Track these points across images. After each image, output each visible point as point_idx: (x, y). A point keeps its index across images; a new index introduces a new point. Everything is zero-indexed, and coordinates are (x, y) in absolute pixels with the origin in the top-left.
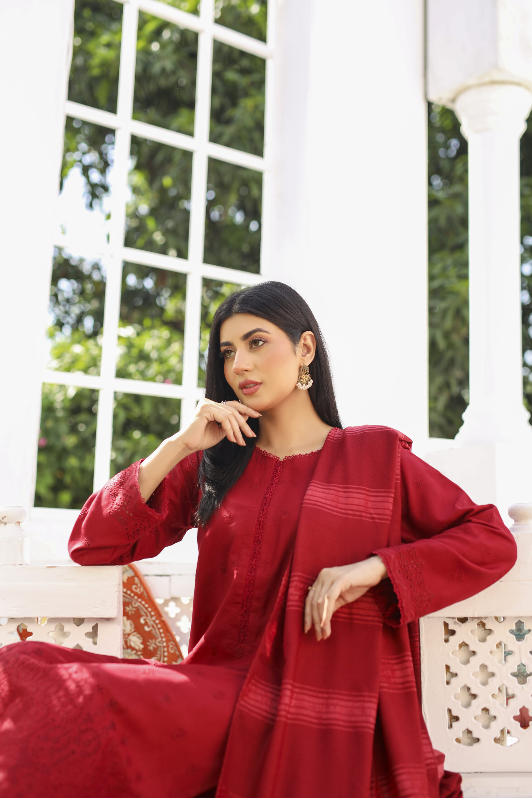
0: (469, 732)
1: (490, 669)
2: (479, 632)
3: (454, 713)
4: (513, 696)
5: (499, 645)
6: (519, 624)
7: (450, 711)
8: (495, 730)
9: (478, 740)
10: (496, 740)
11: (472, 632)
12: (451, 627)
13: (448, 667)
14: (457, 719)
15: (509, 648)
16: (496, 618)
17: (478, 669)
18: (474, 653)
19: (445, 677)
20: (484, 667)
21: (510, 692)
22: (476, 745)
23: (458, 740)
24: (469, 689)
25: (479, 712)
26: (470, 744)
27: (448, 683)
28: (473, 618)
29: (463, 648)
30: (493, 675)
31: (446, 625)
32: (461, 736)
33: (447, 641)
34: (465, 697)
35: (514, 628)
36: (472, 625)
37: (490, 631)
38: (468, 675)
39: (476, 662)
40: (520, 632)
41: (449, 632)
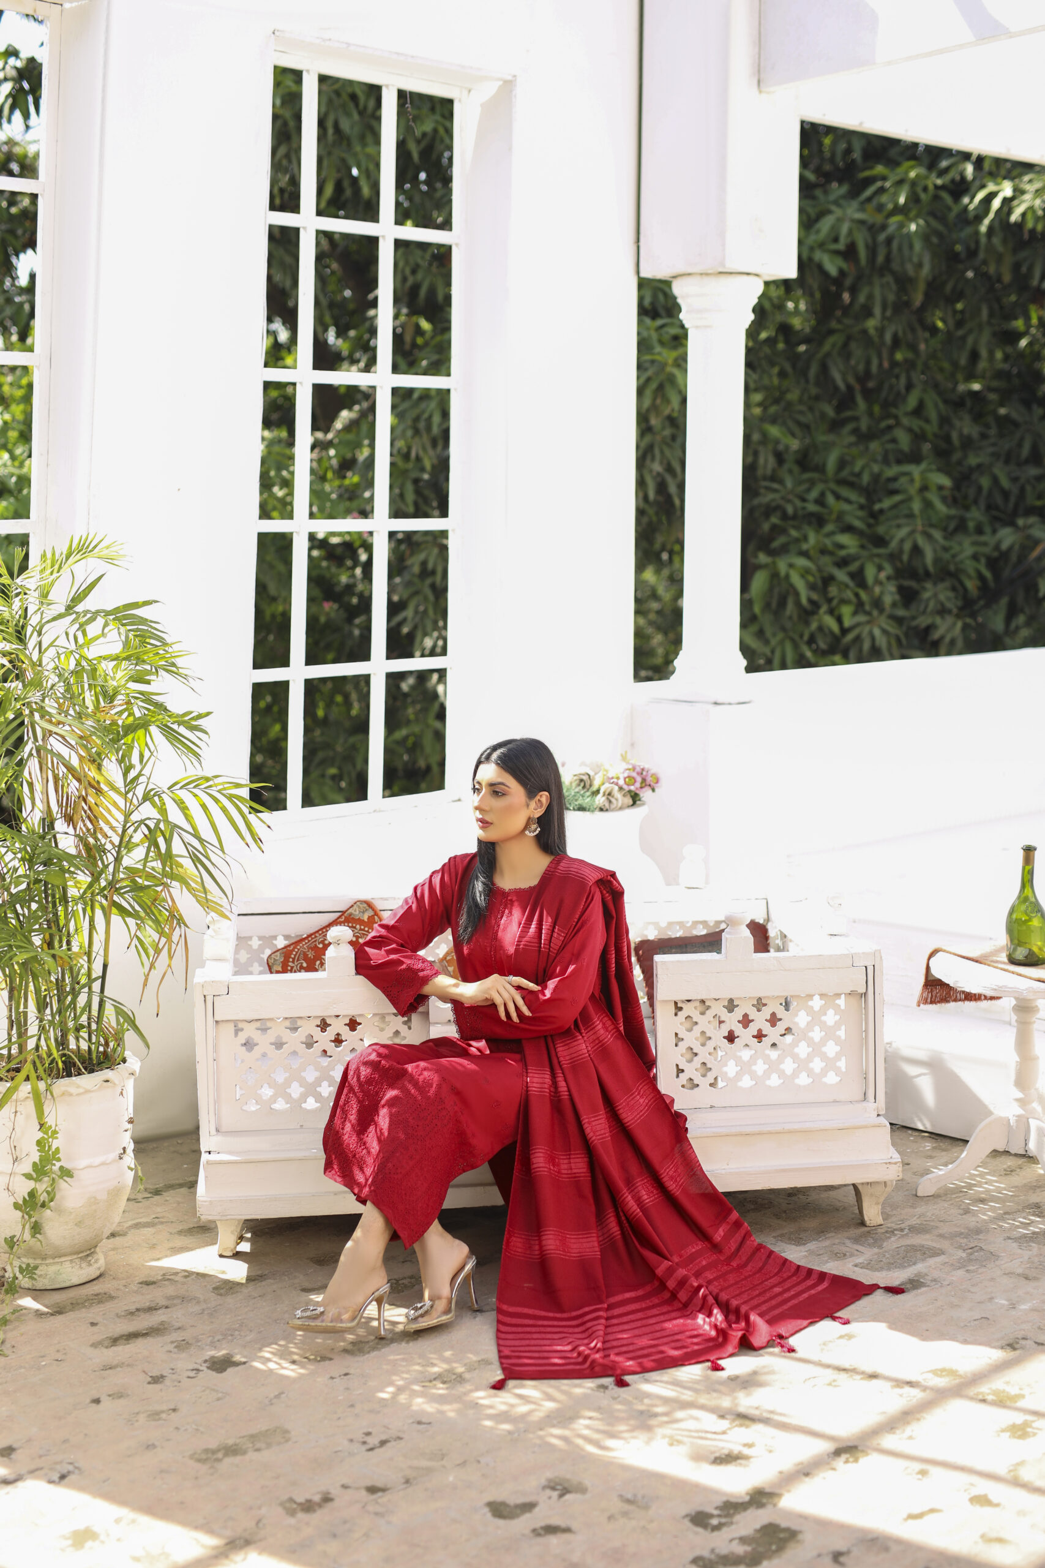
0: (691, 1080)
1: (708, 1035)
2: (701, 1008)
3: (680, 1067)
5: (715, 1016)
6: (731, 1001)
7: (677, 1065)
8: (710, 1078)
9: (697, 1085)
10: (711, 1085)
11: (695, 1008)
12: (679, 1005)
13: (676, 1034)
14: (683, 1071)
16: (714, 998)
17: (699, 1035)
18: (696, 1023)
19: (674, 1040)
20: (703, 1033)
22: (696, 1089)
23: (683, 1086)
24: (692, 1049)
25: (699, 1066)
26: (692, 1088)
27: (676, 1045)
28: (696, 999)
29: (689, 1019)
30: (709, 1038)
31: (676, 1003)
32: (685, 1083)
33: (676, 1014)
34: (689, 1056)
35: (726, 1003)
36: (696, 1004)
37: (708, 1008)
38: (691, 1039)
39: (697, 1030)
40: (731, 1006)
41: (678, 1009)
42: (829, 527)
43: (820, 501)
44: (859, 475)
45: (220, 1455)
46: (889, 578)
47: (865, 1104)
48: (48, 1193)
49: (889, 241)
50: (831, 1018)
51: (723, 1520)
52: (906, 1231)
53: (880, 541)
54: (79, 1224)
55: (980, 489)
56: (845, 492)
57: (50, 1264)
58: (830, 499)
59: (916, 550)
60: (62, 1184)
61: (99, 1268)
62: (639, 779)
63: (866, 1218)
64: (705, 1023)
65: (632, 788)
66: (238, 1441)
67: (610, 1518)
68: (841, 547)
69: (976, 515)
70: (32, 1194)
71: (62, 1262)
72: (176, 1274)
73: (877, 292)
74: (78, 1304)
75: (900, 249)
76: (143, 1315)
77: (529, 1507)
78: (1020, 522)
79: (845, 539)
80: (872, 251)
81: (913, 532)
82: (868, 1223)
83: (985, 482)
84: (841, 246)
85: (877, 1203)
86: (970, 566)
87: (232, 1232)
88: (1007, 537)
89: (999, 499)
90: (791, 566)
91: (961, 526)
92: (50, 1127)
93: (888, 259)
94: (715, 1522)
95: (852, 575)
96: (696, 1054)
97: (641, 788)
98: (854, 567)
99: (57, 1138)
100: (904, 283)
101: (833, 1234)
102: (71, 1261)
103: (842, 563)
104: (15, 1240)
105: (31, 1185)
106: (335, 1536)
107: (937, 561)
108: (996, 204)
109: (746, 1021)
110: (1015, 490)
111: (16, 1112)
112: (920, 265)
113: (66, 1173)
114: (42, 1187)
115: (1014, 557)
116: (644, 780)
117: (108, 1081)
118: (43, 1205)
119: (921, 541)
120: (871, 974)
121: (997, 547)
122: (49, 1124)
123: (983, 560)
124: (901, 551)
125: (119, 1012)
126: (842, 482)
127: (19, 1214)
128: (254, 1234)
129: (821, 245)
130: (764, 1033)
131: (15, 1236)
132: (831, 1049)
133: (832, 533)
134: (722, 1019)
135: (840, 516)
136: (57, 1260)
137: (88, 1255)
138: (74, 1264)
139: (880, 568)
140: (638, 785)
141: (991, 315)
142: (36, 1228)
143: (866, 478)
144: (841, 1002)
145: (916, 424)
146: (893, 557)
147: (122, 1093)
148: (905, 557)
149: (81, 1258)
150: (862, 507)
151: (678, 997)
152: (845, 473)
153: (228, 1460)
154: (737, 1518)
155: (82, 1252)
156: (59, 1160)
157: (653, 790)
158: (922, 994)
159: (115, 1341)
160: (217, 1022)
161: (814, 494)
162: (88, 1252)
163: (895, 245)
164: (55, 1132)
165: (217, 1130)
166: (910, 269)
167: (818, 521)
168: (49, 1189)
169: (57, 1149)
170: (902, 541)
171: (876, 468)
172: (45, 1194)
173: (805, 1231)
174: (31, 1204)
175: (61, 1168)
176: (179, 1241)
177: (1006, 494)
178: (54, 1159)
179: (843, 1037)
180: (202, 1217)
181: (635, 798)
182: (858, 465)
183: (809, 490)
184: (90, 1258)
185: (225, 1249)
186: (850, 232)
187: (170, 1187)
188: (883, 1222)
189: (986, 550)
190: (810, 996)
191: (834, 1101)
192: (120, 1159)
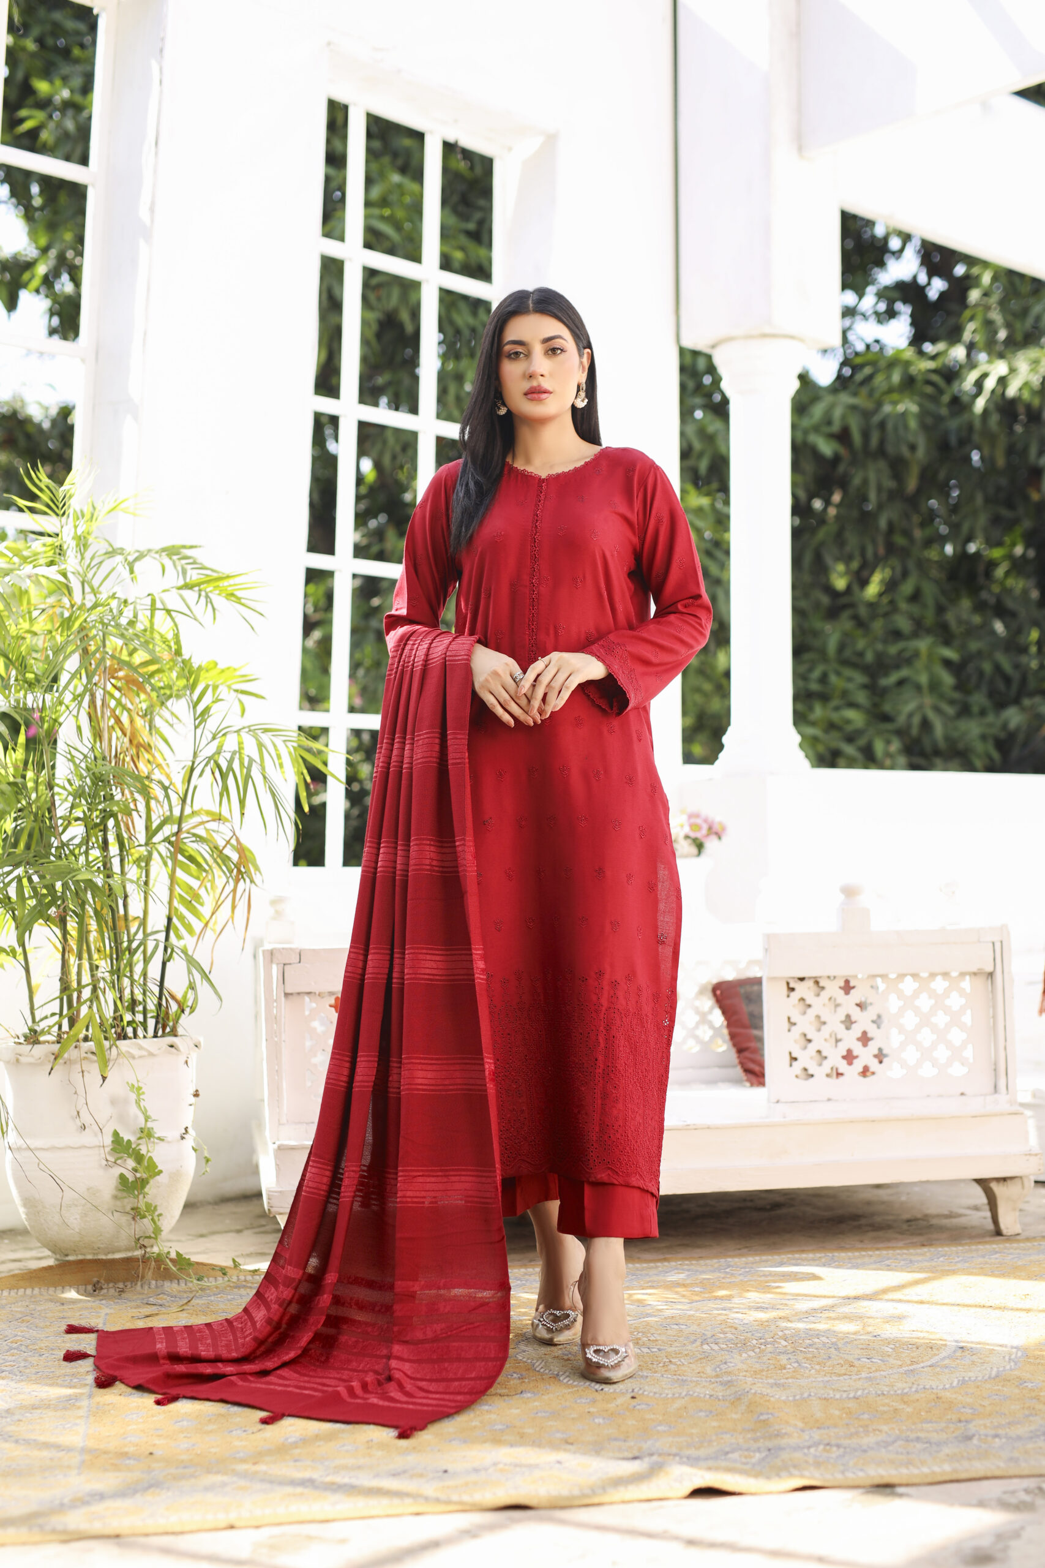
0: (805, 1070)
1: (823, 1019)
2: (815, 987)
3: (794, 1055)
4: (840, 1040)
5: (830, 999)
6: (847, 982)
7: (790, 1053)
8: (827, 1066)
9: (812, 1076)
10: (827, 1075)
11: (809, 988)
12: (792, 985)
13: (789, 1018)
14: (795, 1059)
15: (838, 1001)
16: (829, 977)
17: (813, 1019)
18: (809, 1006)
19: (786, 1025)
20: (818, 1017)
21: (839, 1037)
22: (811, 1080)
23: (797, 1076)
24: (805, 1035)
25: (814, 1054)
26: (806, 1079)
27: (789, 1031)
28: (810, 978)
29: (802, 1002)
30: (824, 1023)
31: (788, 984)
32: (799, 1072)
33: (788, 996)
34: (803, 1041)
35: (842, 984)
36: (809, 984)
37: (823, 988)
38: (805, 1023)
39: (812, 1013)
40: (847, 988)
41: (790, 990)
42: (835, 702)
43: (824, 679)
44: (861, 654)
46: (899, 753)
47: (996, 1096)
49: (882, 425)
50: (955, 1001)
53: (886, 718)
55: (981, 674)
56: (848, 672)
58: (833, 679)
59: (926, 724)
62: (705, 827)
63: (1003, 1226)
64: (819, 1005)
65: (698, 835)
68: (848, 722)
69: (979, 699)
73: (872, 476)
75: (896, 429)
78: (1027, 702)
79: (851, 714)
80: (866, 435)
81: (920, 707)
82: (1004, 1230)
83: (987, 667)
84: (836, 428)
85: (1014, 1209)
86: (979, 747)
88: (1014, 717)
89: (1001, 685)
91: (965, 711)
93: (882, 442)
95: (860, 751)
96: (809, 1041)
97: (708, 835)
98: (862, 742)
100: (898, 467)
101: (968, 1241)
103: (850, 739)
107: (947, 738)
108: (990, 384)
109: (863, 1005)
110: (1016, 676)
112: (913, 448)
115: (1021, 738)
116: (710, 828)
117: (172, 1046)
119: (931, 715)
120: (999, 949)
121: (1005, 726)
123: (991, 741)
124: (909, 726)
126: (846, 663)
129: (816, 429)
132: (957, 1036)
133: (837, 709)
135: (845, 693)
139: (888, 742)
140: (704, 831)
141: (987, 500)
143: (869, 657)
144: (966, 984)
145: (915, 609)
146: (900, 733)
147: (186, 1062)
148: (915, 731)
150: (865, 687)
151: (792, 973)
152: (848, 653)
157: (720, 838)
158: (1042, 1001)
160: (287, 995)
161: (816, 674)
163: (890, 426)
166: (905, 451)
167: (824, 698)
170: (910, 715)
171: (879, 647)
177: (1007, 679)
179: (969, 1024)
180: (272, 1211)
181: (700, 846)
182: (861, 644)
183: (811, 670)
186: (844, 417)
188: (1020, 1231)
189: (994, 731)
190: (933, 975)
191: (962, 1094)
192: (183, 1138)
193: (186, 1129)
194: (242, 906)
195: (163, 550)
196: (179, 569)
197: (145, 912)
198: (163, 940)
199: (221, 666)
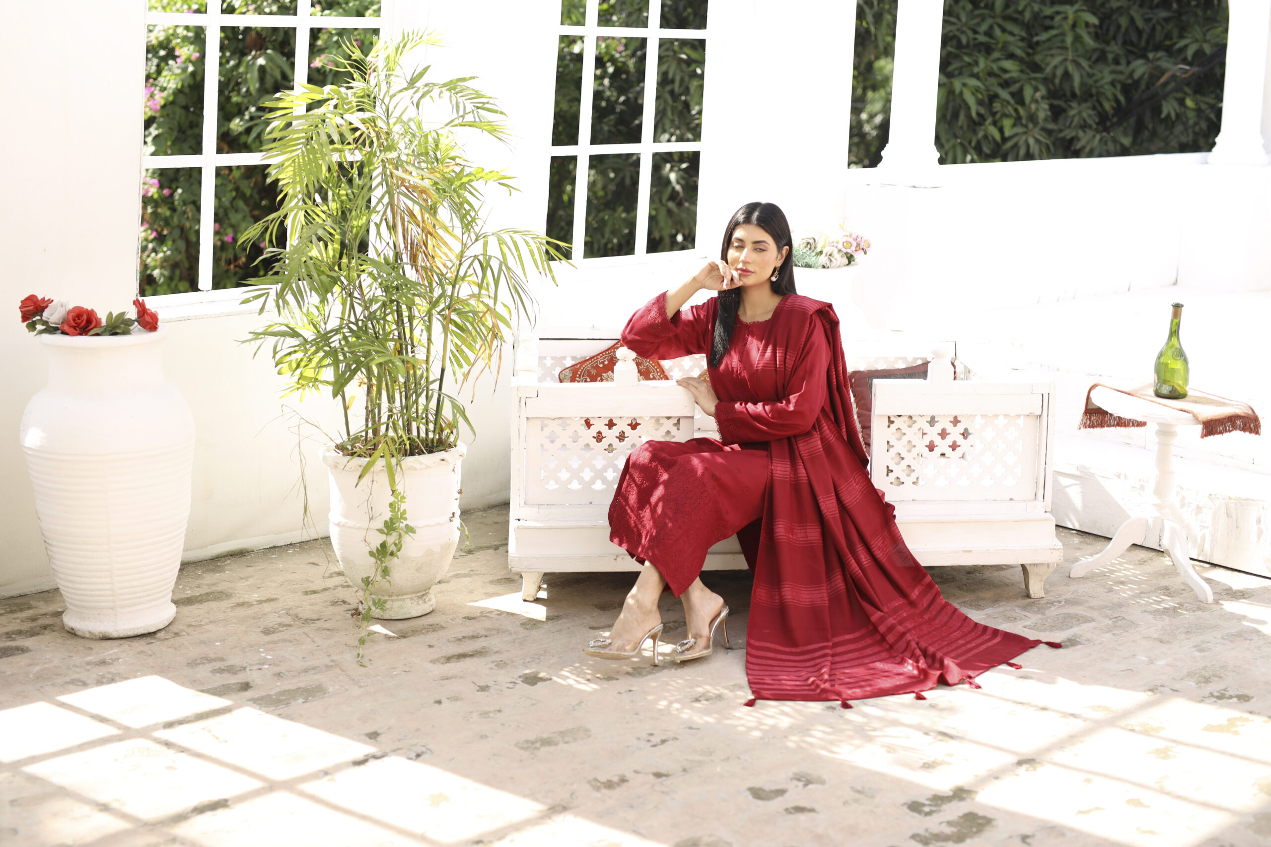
0: (898, 479)
1: (913, 443)
2: (909, 422)
3: (890, 468)
5: (919, 429)
6: (933, 418)
7: (888, 467)
8: (913, 477)
9: (903, 483)
10: (914, 483)
11: (904, 422)
12: (892, 419)
13: (888, 442)
14: (892, 471)
16: (919, 415)
17: (906, 443)
18: (904, 434)
19: (886, 447)
20: (909, 442)
21: (924, 456)
22: (902, 486)
23: (891, 483)
24: (899, 454)
25: (905, 467)
26: (898, 485)
27: (888, 451)
28: (906, 414)
29: (899, 431)
30: (914, 446)
31: (889, 418)
32: (893, 480)
33: (889, 427)
34: (898, 459)
35: (929, 419)
36: (905, 418)
37: (914, 422)
38: (899, 447)
39: (905, 439)
40: (932, 421)
41: (891, 422)
42: (996, 55)
43: (989, 34)
44: (1021, 13)
45: (538, 745)
46: (1043, 98)
47: (1035, 502)
48: (395, 544)
50: (1011, 434)
51: (933, 808)
52: (1063, 603)
53: (1036, 68)
54: (418, 570)
55: (1118, 27)
56: (1009, 26)
57: (395, 600)
58: (997, 32)
59: (1067, 75)
60: (407, 539)
61: (432, 605)
62: (854, 244)
63: (1031, 592)
64: (912, 434)
65: (849, 251)
66: (550, 736)
67: (845, 803)
68: (1005, 71)
69: (1114, 48)
70: (383, 545)
71: (404, 599)
72: (491, 612)
74: (417, 631)
76: (468, 641)
77: (781, 792)
78: (1151, 55)
79: (1008, 64)
81: (1066, 60)
82: (1032, 595)
83: (1124, 22)
85: (1041, 581)
86: (1109, 91)
87: (534, 583)
88: (1140, 68)
89: (1134, 37)
90: (964, 85)
91: (1102, 58)
92: (400, 493)
94: (927, 809)
95: (1013, 95)
96: (903, 459)
97: (856, 251)
98: (1015, 88)
99: (405, 502)
101: (1005, 603)
102: (411, 599)
103: (1005, 84)
104: (370, 580)
105: (382, 538)
106: (632, 807)
107: (1083, 84)
109: (943, 434)
110: (1148, 30)
111: (373, 481)
113: (410, 529)
114: (391, 540)
115: (1143, 85)
116: (858, 245)
117: (443, 460)
118: (392, 554)
119: (1071, 68)
120: (1045, 400)
121: (1130, 76)
122: (399, 491)
123: (1119, 86)
124: (1054, 76)
125: (455, 406)
126: (1007, 18)
127: (373, 560)
128: (548, 585)
130: (958, 444)
131: (369, 577)
132: (1010, 458)
133: (999, 59)
134: (925, 432)
135: (1005, 45)
136: (400, 597)
137: (423, 595)
138: (413, 601)
139: (1036, 89)
140: (853, 248)
142: (386, 572)
143: (1027, 15)
144: (1021, 421)
146: (1046, 81)
147: (454, 470)
148: (1057, 81)
149: (418, 597)
150: (1022, 39)
151: (892, 413)
152: (1010, 11)
153: (544, 749)
154: (945, 807)
155: (419, 592)
156: (406, 519)
157: (865, 253)
158: (1082, 420)
159: (448, 659)
160: (527, 418)
161: (984, 27)
162: (424, 592)
164: (403, 497)
165: (526, 504)
167: (987, 49)
168: (397, 542)
169: (405, 511)
170: (1055, 67)
171: (1036, 7)
172: (393, 545)
173: (983, 599)
174: (383, 552)
175: (407, 526)
176: (492, 588)
177: (1140, 32)
178: (402, 518)
179: (1020, 450)
180: (513, 569)
181: (850, 259)
182: (1022, 4)
183: (979, 24)
184: (425, 597)
185: (528, 596)
187: (481, 548)
188: (1044, 596)
189: (1121, 77)
190: (996, 416)
191: (1011, 499)
192: (451, 521)
193: (453, 514)
194: (495, 358)
195: (444, 85)
196: (454, 102)
197: (428, 357)
198: (438, 389)
199: (486, 171)
